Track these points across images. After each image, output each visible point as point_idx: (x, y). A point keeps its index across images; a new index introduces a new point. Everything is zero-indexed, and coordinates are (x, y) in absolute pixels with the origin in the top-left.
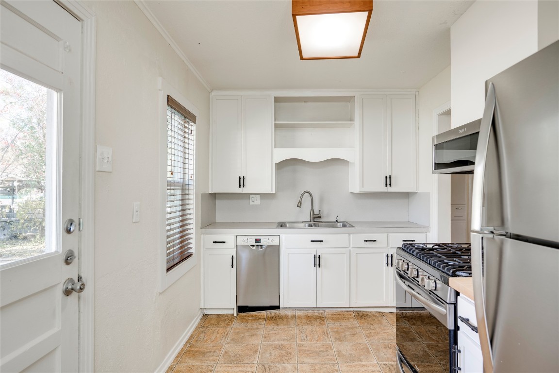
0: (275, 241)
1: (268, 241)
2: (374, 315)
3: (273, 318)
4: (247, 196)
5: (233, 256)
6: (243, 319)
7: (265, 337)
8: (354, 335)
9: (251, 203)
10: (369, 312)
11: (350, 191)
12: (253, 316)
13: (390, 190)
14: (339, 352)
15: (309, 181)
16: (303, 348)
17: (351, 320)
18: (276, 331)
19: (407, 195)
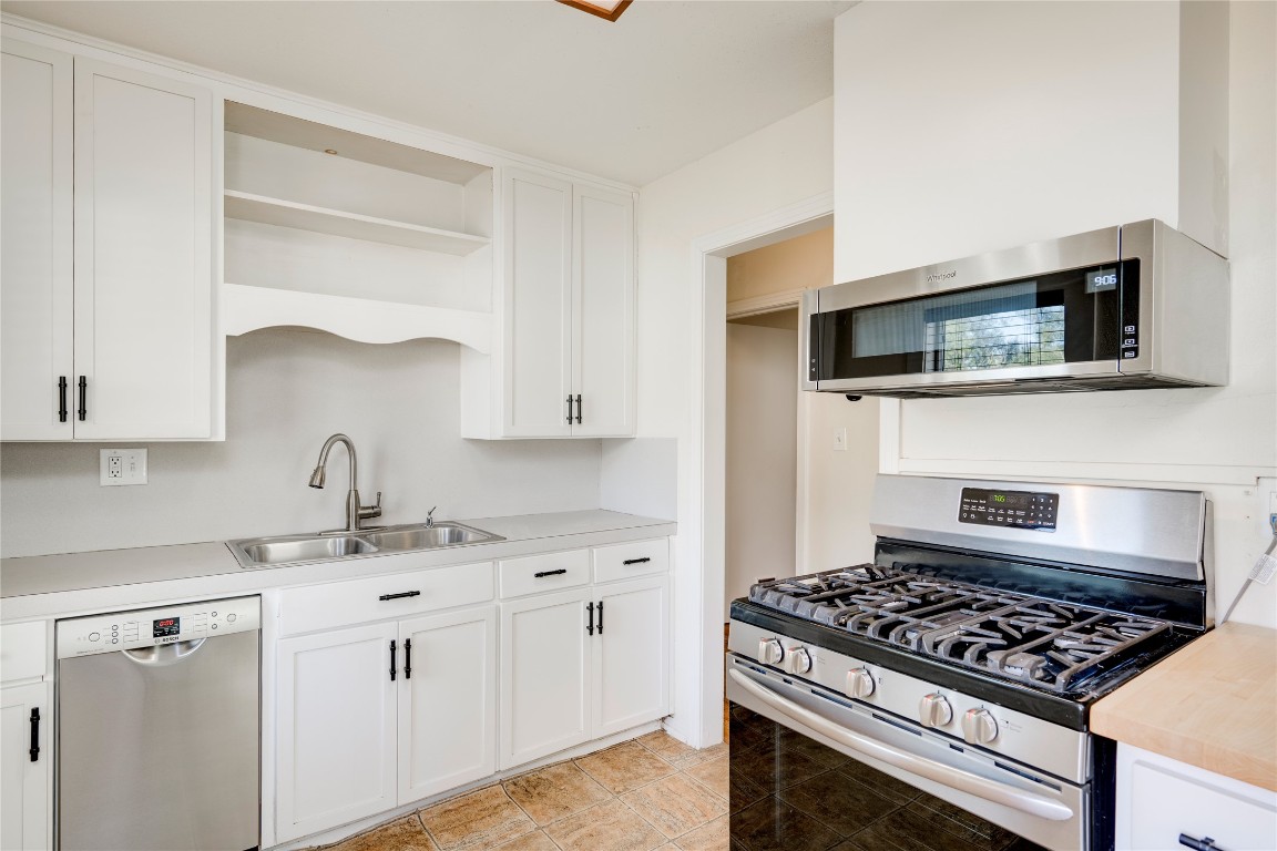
0: (246, 613)
1: (214, 620)
2: (558, 776)
4: (86, 455)
5: (35, 712)
9: (109, 481)
10: (540, 770)
11: (464, 435)
13: (578, 431)
17: (506, 813)
19: (598, 446)
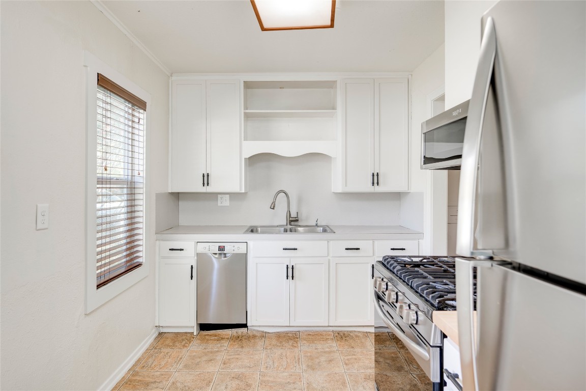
0: (241, 249)
1: (234, 248)
2: (357, 336)
3: (238, 338)
4: (214, 196)
5: (192, 266)
6: (203, 339)
7: (224, 364)
8: (330, 361)
9: (219, 204)
10: (351, 332)
11: (333, 191)
12: (216, 336)
13: (377, 189)
14: (309, 384)
15: (285, 179)
16: (267, 378)
17: (329, 342)
18: (239, 354)
19: (398, 196)
